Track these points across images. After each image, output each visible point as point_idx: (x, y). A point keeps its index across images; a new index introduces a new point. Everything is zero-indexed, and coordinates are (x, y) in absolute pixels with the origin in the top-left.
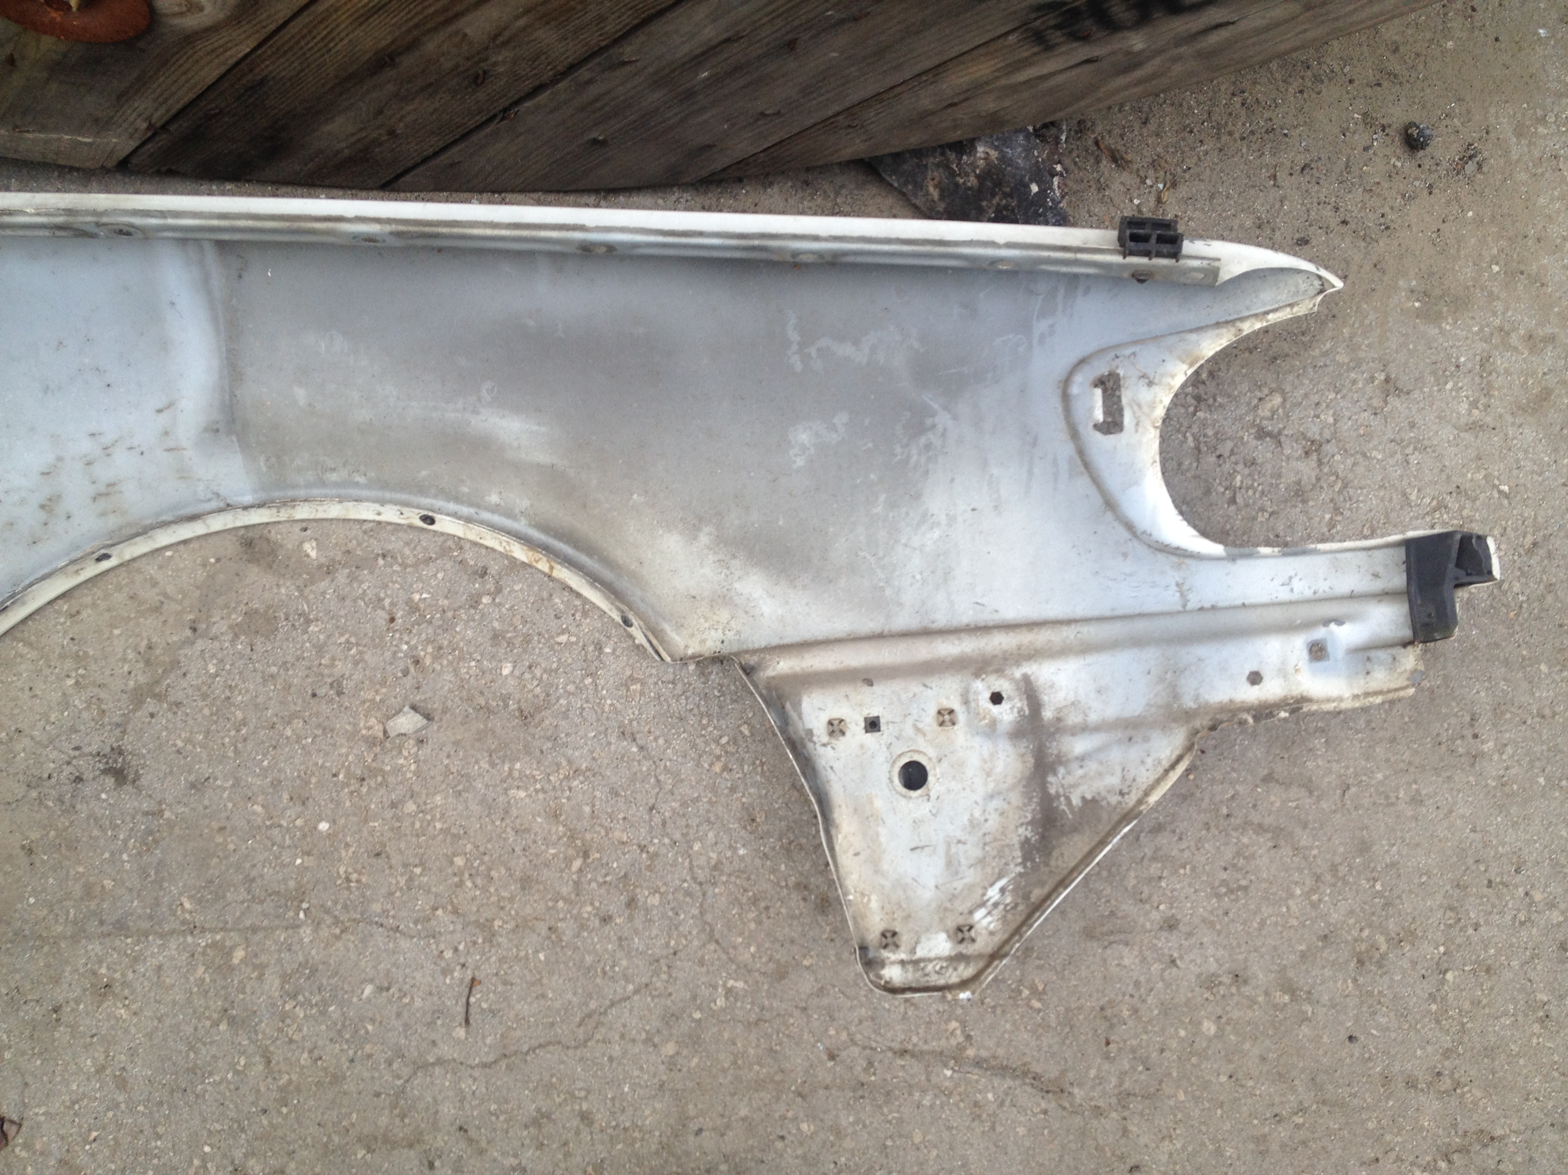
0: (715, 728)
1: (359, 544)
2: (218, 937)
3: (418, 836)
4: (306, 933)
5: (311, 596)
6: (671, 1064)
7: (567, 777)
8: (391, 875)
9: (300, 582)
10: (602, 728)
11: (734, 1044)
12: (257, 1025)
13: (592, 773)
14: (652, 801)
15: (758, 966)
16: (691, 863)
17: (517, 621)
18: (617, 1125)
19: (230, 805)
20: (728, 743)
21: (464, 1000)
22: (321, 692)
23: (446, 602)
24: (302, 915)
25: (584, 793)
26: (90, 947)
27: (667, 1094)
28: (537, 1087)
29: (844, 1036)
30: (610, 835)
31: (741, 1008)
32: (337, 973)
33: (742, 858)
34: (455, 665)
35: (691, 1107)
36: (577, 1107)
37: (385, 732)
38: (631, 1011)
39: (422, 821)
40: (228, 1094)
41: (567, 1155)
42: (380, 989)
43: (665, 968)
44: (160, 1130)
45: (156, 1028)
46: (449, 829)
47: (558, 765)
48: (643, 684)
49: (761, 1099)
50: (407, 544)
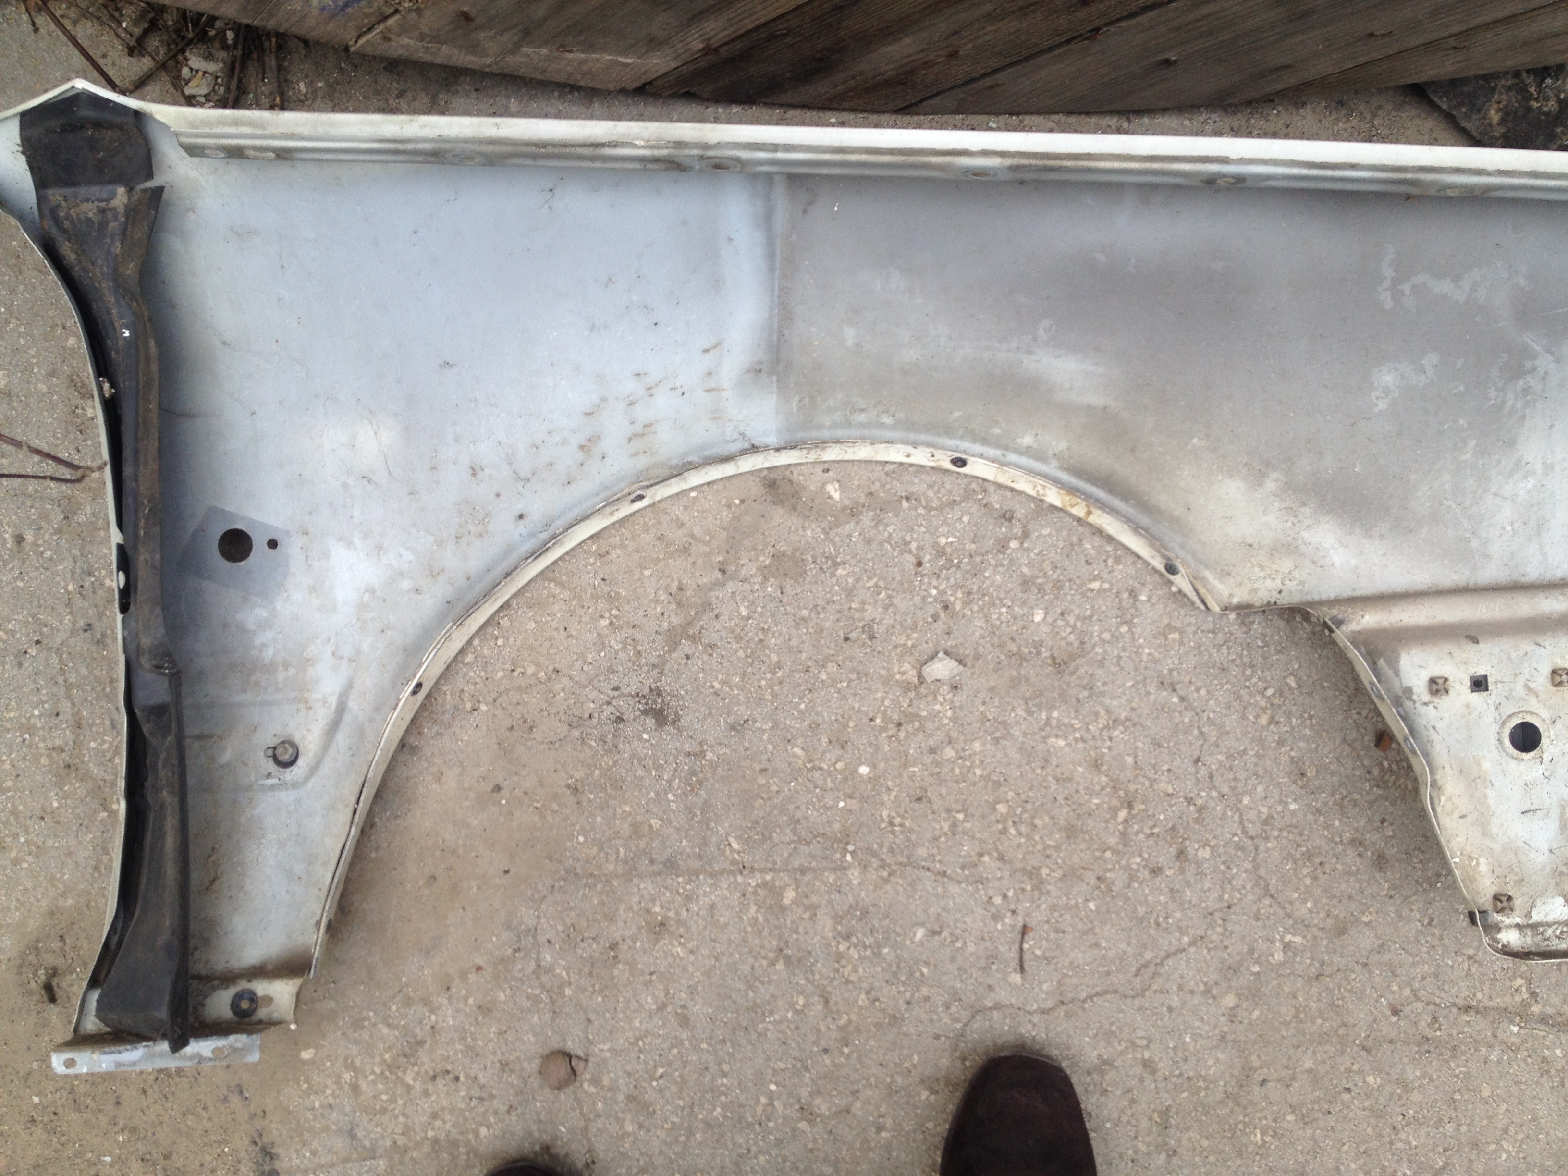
0: (1259, 679)
1: (883, 486)
2: (768, 877)
3: (957, 782)
4: (854, 875)
5: (837, 539)
6: (1232, 1016)
7: (1107, 727)
8: (934, 820)
9: (824, 525)
10: (1140, 678)
11: (1295, 998)
12: (813, 965)
13: (1131, 723)
14: (1196, 754)
15: (1316, 921)
16: (1241, 815)
17: (1047, 566)
18: (1181, 1074)
19: (770, 747)
20: (1274, 695)
21: (1017, 946)
22: (853, 635)
23: (973, 546)
24: (849, 857)
25: (1125, 743)
26: (642, 886)
27: (1230, 1045)
28: (1096, 1035)
29: (1407, 992)
30: (1156, 787)
31: (1300, 963)
32: (887, 916)
33: (1293, 813)
34: (986, 610)
35: (1254, 1058)
36: (1139, 1056)
37: (920, 676)
38: (1188, 961)
39: (961, 767)
40: (789, 1033)
41: (1133, 1101)
42: (934, 933)
43: (1220, 922)
44: (726, 1067)
45: (714, 966)
46: (989, 775)
47: (1096, 714)
48: (1181, 632)
49: (1325, 1052)
50: (930, 486)
